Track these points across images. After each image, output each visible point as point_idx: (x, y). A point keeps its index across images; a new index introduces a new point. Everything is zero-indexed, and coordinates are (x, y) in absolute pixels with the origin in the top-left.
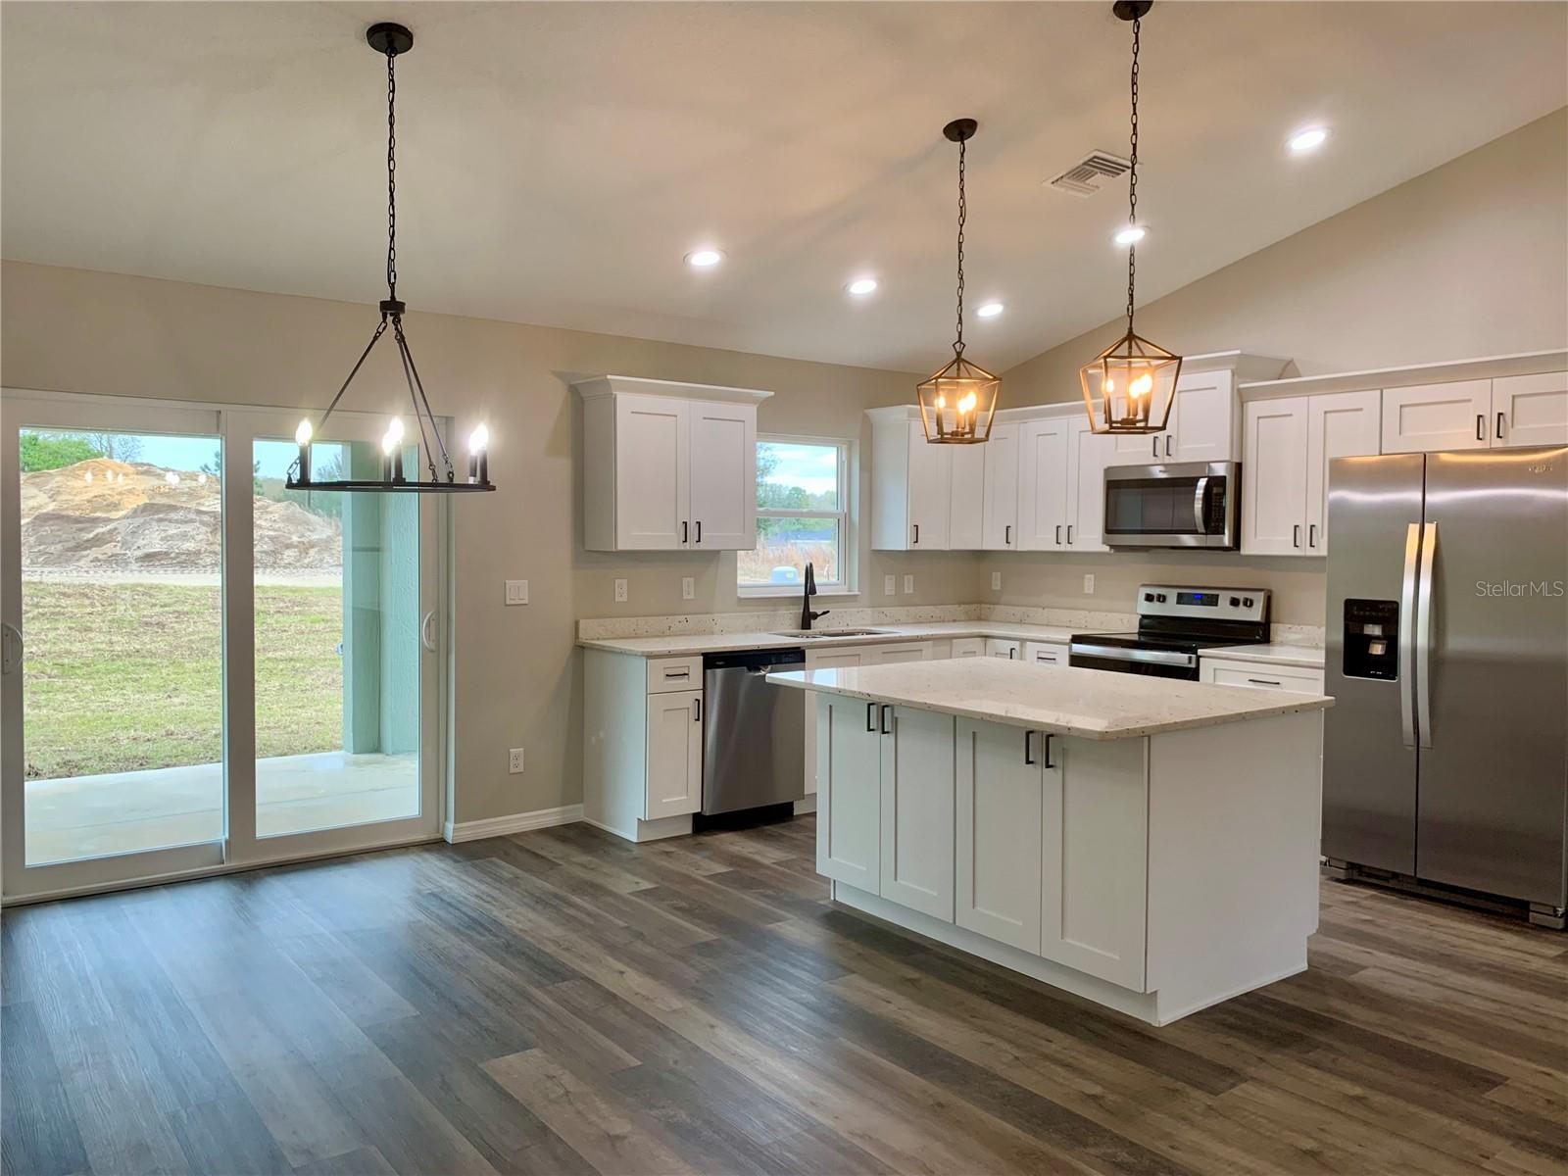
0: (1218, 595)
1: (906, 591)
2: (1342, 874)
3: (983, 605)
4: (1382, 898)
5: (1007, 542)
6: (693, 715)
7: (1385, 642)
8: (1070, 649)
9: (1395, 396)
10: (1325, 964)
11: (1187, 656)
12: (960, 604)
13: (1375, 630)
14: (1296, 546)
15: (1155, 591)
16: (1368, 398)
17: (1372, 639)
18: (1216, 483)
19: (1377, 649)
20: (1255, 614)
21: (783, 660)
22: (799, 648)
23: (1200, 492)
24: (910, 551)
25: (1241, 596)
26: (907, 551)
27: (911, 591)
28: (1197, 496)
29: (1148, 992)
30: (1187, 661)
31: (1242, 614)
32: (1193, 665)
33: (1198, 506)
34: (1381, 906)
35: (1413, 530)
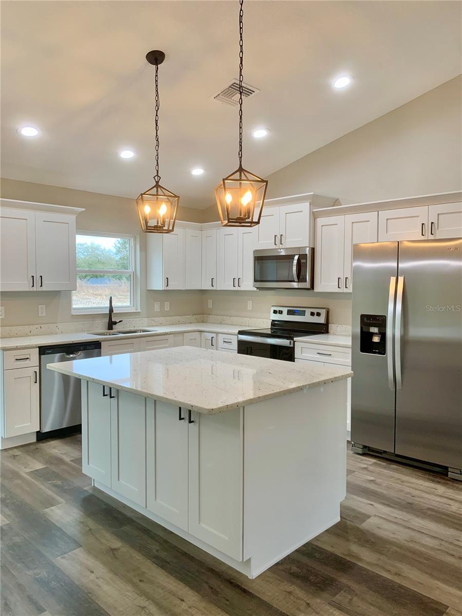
0: (305, 311)
1: (166, 309)
2: (360, 451)
3: (205, 315)
4: (379, 464)
5: (212, 286)
6: (33, 379)
7: (380, 336)
8: (238, 337)
9: (385, 214)
10: (349, 516)
11: (289, 341)
12: (193, 315)
13: (374, 330)
14: (339, 287)
15: (277, 309)
16: (372, 216)
17: (373, 334)
18: (302, 257)
19: (376, 339)
20: (321, 320)
21: (88, 348)
22: (98, 341)
23: (295, 262)
24: (164, 290)
25: (315, 311)
26: (163, 290)
27: (168, 309)
28: (294, 264)
29: (244, 561)
30: (289, 344)
31: (315, 319)
32: (292, 346)
33: (294, 268)
34: (378, 469)
35: (393, 279)
